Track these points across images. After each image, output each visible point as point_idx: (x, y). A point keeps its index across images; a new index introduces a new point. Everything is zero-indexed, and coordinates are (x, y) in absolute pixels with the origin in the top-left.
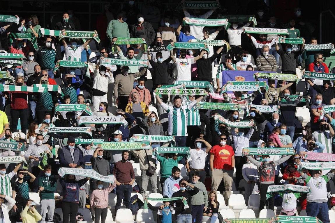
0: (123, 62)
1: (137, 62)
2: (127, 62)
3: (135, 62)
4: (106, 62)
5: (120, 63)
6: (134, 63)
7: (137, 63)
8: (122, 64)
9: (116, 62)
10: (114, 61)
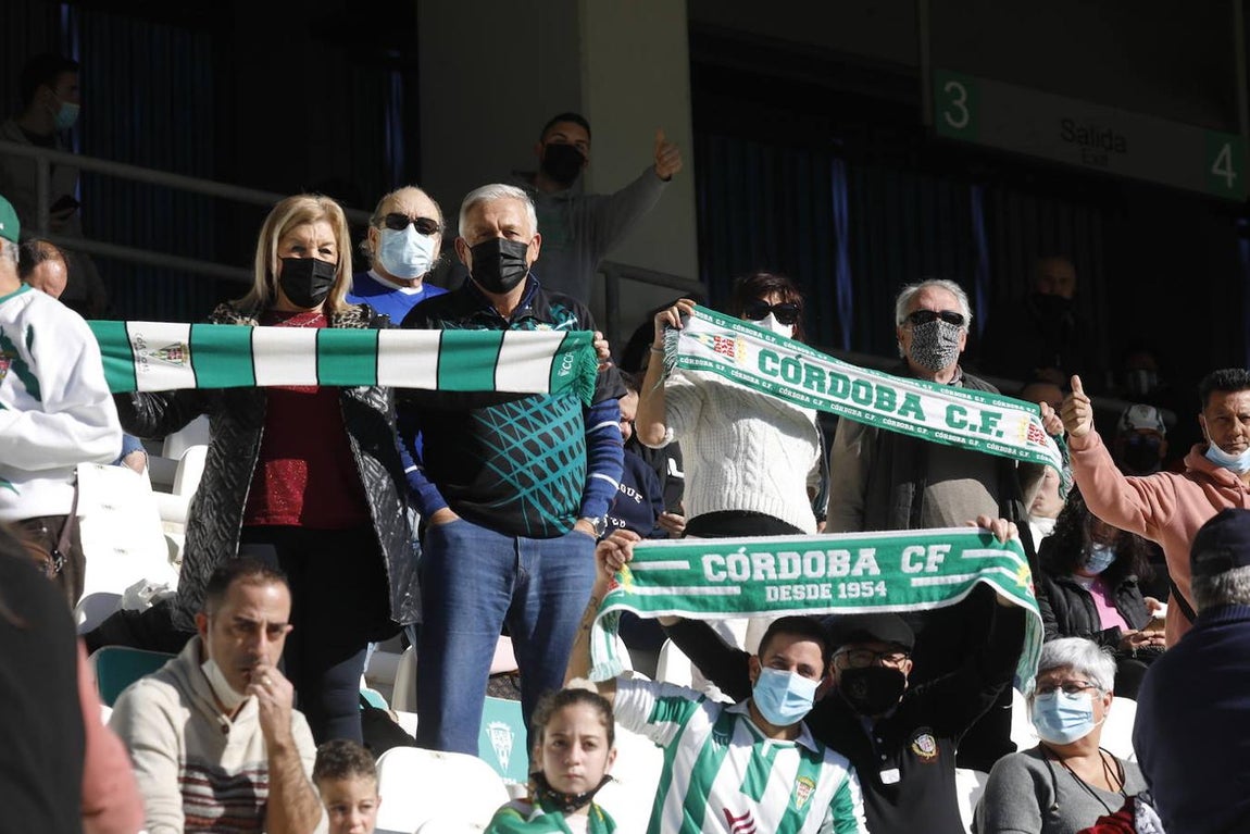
0: (863, 390)
1: (985, 415)
2: (900, 400)
3: (963, 412)
4: (720, 358)
5: (833, 390)
6: (957, 417)
7: (979, 422)
8: (849, 401)
9: (797, 379)
10: (786, 362)
